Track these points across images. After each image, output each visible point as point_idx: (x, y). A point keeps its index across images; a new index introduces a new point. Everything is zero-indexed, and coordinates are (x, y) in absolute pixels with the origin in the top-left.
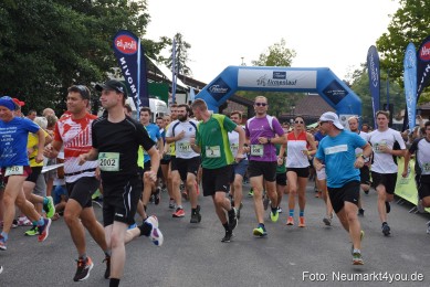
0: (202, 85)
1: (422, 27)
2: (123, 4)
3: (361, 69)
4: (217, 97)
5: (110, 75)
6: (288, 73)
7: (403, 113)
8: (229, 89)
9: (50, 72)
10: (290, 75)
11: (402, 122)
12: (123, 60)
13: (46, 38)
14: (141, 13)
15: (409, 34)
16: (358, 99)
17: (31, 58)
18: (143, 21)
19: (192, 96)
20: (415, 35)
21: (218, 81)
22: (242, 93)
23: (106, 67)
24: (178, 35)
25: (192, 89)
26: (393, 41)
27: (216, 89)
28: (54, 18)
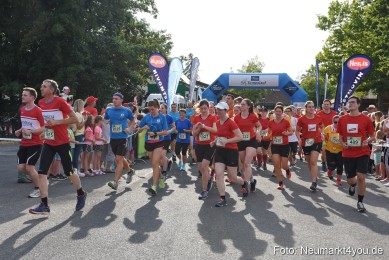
0: (206, 85)
1: (343, 47)
2: (157, 36)
3: (306, 73)
4: (216, 93)
5: (148, 80)
6: (261, 77)
7: (333, 101)
8: (223, 88)
9: (113, 79)
10: (262, 79)
11: (332, 106)
12: (155, 71)
13: (110, 59)
14: (168, 41)
15: (336, 52)
16: (305, 92)
17: (101, 71)
18: (169, 47)
19: (200, 93)
20: (339, 52)
21: (217, 83)
22: (231, 90)
23: (147, 75)
24: (191, 55)
25: (200, 88)
26: (326, 56)
27: (215, 88)
28: (115, 46)
